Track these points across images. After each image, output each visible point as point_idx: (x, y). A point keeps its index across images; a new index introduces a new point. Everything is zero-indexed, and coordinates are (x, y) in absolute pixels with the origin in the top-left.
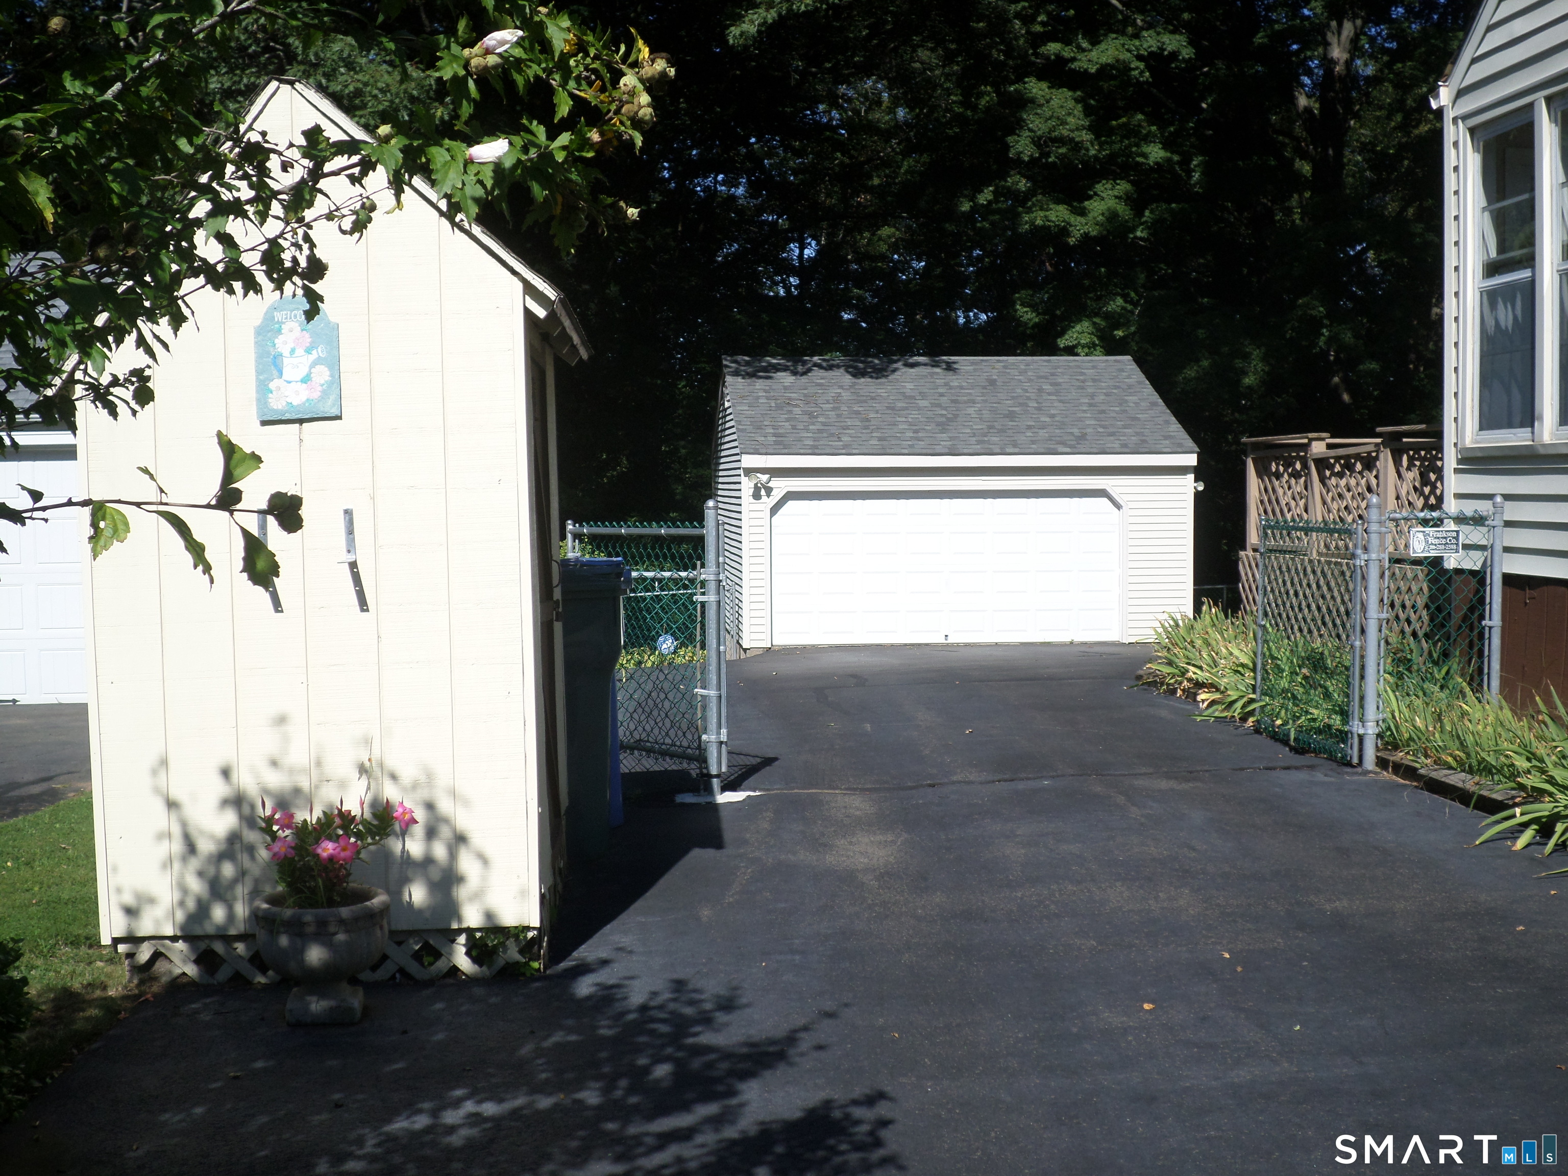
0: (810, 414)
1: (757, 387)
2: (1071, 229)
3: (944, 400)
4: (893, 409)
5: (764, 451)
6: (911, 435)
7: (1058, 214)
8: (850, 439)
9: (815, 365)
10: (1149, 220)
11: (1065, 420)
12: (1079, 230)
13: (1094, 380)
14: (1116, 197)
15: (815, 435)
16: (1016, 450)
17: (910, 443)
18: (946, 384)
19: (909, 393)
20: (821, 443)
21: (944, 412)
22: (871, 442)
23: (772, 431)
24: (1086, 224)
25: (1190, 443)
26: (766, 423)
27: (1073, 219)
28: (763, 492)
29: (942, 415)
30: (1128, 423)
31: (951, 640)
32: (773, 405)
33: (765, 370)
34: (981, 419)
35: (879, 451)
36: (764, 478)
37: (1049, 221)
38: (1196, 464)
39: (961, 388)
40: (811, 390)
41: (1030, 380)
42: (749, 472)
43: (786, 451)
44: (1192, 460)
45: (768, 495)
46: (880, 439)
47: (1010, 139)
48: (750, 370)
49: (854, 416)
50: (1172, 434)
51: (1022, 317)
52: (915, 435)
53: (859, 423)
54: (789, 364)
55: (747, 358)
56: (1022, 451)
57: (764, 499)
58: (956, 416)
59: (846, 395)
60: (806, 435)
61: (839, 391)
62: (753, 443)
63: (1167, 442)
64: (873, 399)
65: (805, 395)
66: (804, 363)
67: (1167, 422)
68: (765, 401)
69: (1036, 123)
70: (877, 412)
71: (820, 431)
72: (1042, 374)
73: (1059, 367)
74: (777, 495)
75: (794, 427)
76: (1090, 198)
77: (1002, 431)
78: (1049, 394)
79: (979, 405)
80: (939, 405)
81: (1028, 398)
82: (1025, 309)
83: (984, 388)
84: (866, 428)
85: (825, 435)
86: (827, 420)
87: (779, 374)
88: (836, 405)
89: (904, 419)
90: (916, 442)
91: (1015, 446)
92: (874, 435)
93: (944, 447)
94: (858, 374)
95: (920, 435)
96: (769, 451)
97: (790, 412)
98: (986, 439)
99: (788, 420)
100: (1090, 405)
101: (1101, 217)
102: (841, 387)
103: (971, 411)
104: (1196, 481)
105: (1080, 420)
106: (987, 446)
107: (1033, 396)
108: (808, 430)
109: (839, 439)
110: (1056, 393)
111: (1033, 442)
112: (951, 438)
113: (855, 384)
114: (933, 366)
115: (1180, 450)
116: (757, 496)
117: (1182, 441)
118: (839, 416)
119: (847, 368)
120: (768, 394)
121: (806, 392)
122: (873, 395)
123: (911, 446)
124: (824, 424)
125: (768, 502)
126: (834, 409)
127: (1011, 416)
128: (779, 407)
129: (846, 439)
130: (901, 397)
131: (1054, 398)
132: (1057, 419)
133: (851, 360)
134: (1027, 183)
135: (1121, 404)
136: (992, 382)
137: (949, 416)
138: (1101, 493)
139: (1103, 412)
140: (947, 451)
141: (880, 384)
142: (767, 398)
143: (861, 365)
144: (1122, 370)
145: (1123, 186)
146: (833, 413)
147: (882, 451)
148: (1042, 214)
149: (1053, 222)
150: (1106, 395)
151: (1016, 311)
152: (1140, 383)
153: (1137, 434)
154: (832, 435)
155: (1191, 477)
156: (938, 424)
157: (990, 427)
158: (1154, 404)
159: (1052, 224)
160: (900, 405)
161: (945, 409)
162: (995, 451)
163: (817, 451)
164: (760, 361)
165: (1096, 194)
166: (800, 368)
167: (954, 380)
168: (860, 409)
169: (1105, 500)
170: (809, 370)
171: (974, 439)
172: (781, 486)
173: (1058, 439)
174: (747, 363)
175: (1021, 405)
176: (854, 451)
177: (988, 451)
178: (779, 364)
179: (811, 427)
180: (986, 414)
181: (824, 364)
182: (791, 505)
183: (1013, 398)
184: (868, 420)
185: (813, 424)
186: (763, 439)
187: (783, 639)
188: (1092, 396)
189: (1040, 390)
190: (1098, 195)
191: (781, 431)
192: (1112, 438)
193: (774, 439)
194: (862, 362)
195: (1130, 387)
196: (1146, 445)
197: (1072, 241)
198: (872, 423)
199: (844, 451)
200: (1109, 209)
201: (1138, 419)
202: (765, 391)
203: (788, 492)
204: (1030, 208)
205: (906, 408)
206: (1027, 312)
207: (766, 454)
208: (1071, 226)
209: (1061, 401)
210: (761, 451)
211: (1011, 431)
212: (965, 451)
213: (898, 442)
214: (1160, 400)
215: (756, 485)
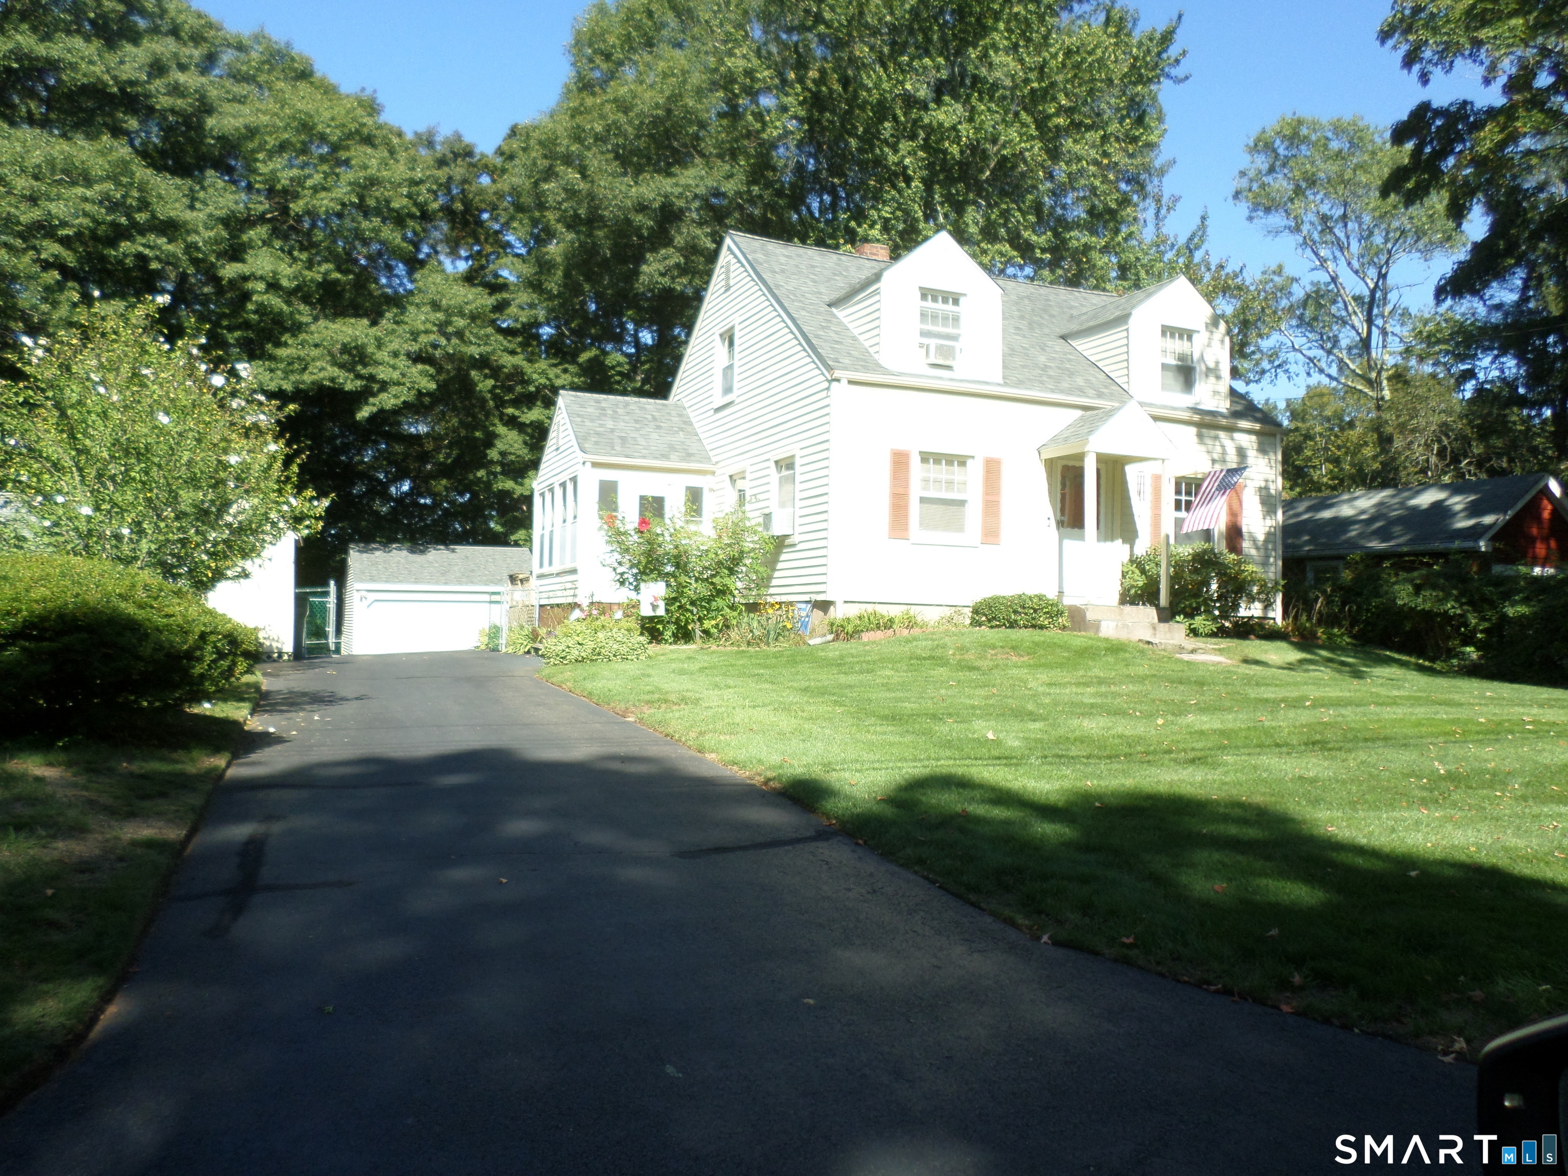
0: (386, 568)
1: (364, 556)
3: (446, 563)
4: (421, 567)
5: (365, 582)
15: (387, 577)
20: (389, 580)
21: (445, 569)
22: (411, 580)
23: (369, 574)
26: (368, 571)
27: (516, 487)
28: (364, 599)
33: (372, 549)
34: (459, 572)
36: (365, 593)
40: (388, 558)
41: (483, 557)
42: (358, 590)
43: (375, 582)
45: (366, 600)
47: (488, 451)
48: (362, 549)
49: (403, 569)
53: (406, 572)
54: (382, 548)
55: (361, 544)
58: (449, 570)
59: (403, 561)
62: (360, 579)
68: (368, 562)
69: (500, 445)
70: (415, 568)
71: (389, 575)
72: (489, 555)
73: (497, 552)
74: (370, 601)
75: (378, 573)
80: (444, 566)
81: (481, 564)
83: (463, 559)
84: (410, 575)
85: (391, 577)
86: (393, 571)
87: (378, 551)
89: (427, 571)
92: (413, 577)
94: (412, 551)
96: (362, 581)
97: (377, 567)
99: (376, 570)
102: (401, 557)
103: (457, 568)
108: (384, 575)
109: (397, 578)
113: (408, 556)
114: (446, 550)
116: (361, 601)
118: (398, 569)
119: (409, 549)
120: (370, 559)
121: (386, 559)
122: (414, 561)
124: (391, 572)
125: (365, 603)
126: (397, 566)
127: (473, 571)
129: (401, 578)
130: (425, 562)
131: (492, 564)
132: (492, 573)
136: (467, 557)
137: (447, 570)
142: (370, 561)
143: (415, 548)
146: (396, 568)
154: (395, 577)
160: (424, 565)
161: (446, 567)
163: (387, 583)
164: (367, 546)
167: (452, 556)
168: (408, 566)
172: (372, 596)
174: (361, 547)
179: (386, 573)
182: (375, 604)
184: (411, 571)
186: (366, 577)
187: (355, 652)
191: (372, 575)
193: (369, 578)
203: (375, 599)
205: (427, 567)
207: (367, 583)
213: (423, 580)
215: (362, 595)
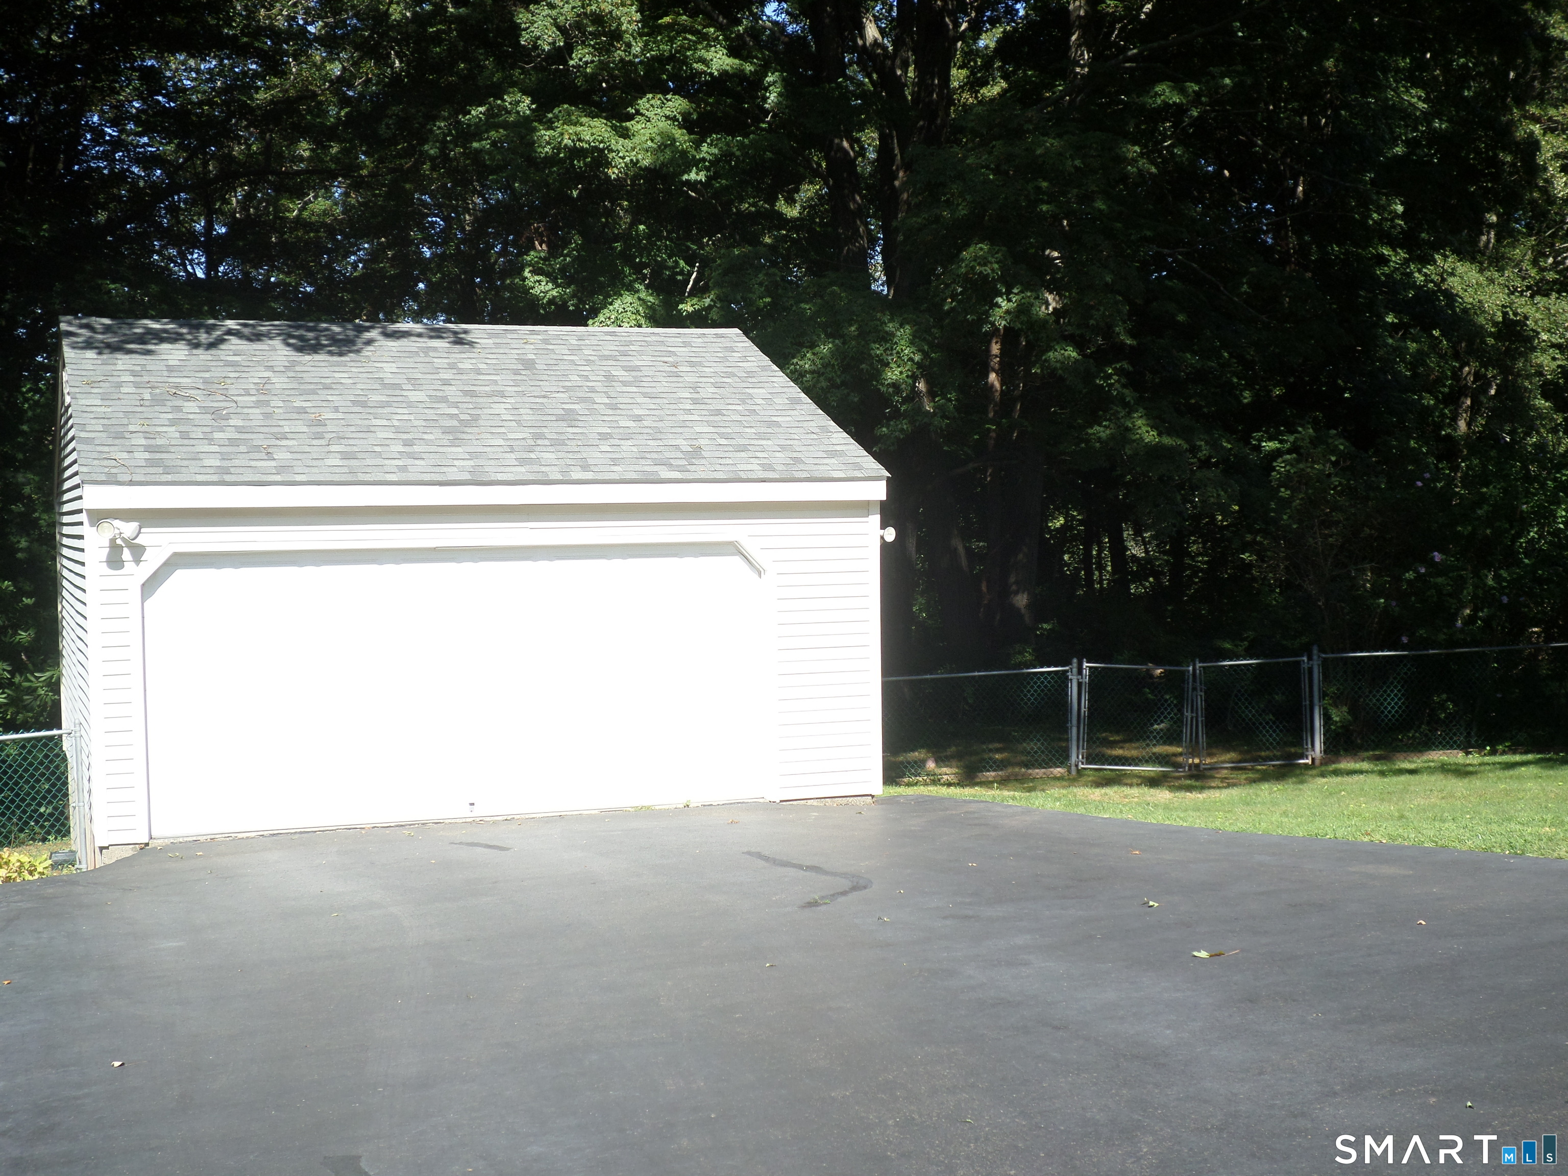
0: (215, 413)
1: (120, 367)
2: (610, 156)
3: (450, 391)
4: (364, 404)
5: (127, 478)
6: (402, 449)
7: (594, 131)
8: (289, 456)
9: (230, 332)
10: (708, 157)
11: (660, 424)
12: (623, 158)
13: (692, 364)
14: (667, 118)
15: (224, 449)
16: (589, 476)
17: (400, 463)
18: (452, 366)
19: (389, 379)
20: (237, 462)
21: (455, 411)
22: (329, 462)
23: (143, 442)
24: (633, 149)
25: (871, 465)
26: (131, 428)
27: (614, 141)
28: (126, 555)
29: (452, 416)
30: (763, 430)
31: (480, 811)
32: (147, 396)
33: (141, 339)
34: (518, 422)
35: (343, 478)
36: (128, 528)
37: (580, 140)
38: (884, 498)
39: (478, 372)
40: (217, 373)
41: (589, 362)
42: (99, 517)
43: (169, 478)
44: (878, 491)
45: (137, 560)
46: (346, 456)
47: (519, 18)
48: (112, 339)
49: (295, 416)
50: (838, 448)
51: (533, 288)
52: (407, 449)
53: (305, 429)
54: (184, 331)
55: (107, 321)
56: (600, 477)
57: (129, 566)
58: (476, 418)
59: (279, 382)
60: (207, 448)
61: (266, 374)
62: (106, 463)
63: (833, 461)
64: (327, 387)
65: (206, 381)
66: (210, 329)
67: (823, 428)
68: (132, 390)
70: (336, 409)
71: (232, 442)
72: (607, 353)
73: (631, 343)
74: (153, 560)
75: (185, 435)
76: (630, 117)
77: (558, 443)
78: (625, 383)
79: (512, 400)
80: (444, 399)
81: (593, 390)
82: (537, 278)
83: (516, 372)
84: (319, 436)
85: (243, 449)
86: (248, 423)
87: (165, 346)
88: (262, 398)
89: (385, 423)
90: (410, 462)
91: (585, 468)
92: (333, 448)
93: (462, 470)
94: (305, 347)
95: (416, 448)
96: (136, 478)
97: (179, 409)
98: (533, 456)
99: (173, 423)
100: (695, 401)
101: (649, 143)
102: (270, 368)
103: (499, 409)
104: (883, 526)
105: (684, 425)
106: (536, 468)
107: (599, 386)
108: (211, 441)
109: (270, 456)
110: (637, 382)
111: (615, 462)
112: (473, 455)
113: (293, 364)
114: (431, 337)
115: (858, 474)
116: (114, 561)
117: (858, 460)
118: (267, 416)
119: (286, 338)
120: (138, 379)
121: (207, 375)
122: (328, 381)
123: (403, 469)
124: (239, 430)
125: (137, 573)
126: (258, 404)
127: (569, 417)
128: (157, 401)
129: (281, 455)
130: (377, 386)
131: (634, 389)
132: (646, 423)
133: (290, 326)
134: (532, 103)
135: (743, 402)
136: (529, 365)
137: (462, 417)
138: (732, 548)
139: (718, 412)
140: (467, 476)
141: (338, 364)
142: (137, 385)
143: (310, 335)
144: (731, 350)
145: (677, 104)
146: (257, 411)
147: (349, 478)
148: (571, 129)
149: (588, 142)
150: (716, 385)
151: (524, 279)
152: (764, 369)
153: (783, 448)
154: (257, 448)
155: (876, 519)
156: (447, 431)
157: (538, 436)
158: (794, 401)
159: (586, 146)
160: (375, 398)
161: (456, 405)
162: (552, 477)
163: (227, 478)
164: (131, 326)
165: (638, 112)
166: (203, 337)
167: (465, 359)
168: (308, 404)
169: (737, 559)
170: (220, 341)
171: (513, 456)
172: (161, 543)
173: (655, 456)
174: (107, 329)
175: (583, 400)
176: (299, 478)
177: (540, 477)
178: (165, 331)
179: (217, 435)
180: (526, 414)
181: (246, 331)
182: (181, 576)
183: (567, 389)
184: (321, 423)
185: (221, 429)
186: (125, 455)
188: (695, 388)
189: (609, 378)
190: (642, 115)
191: (159, 442)
192: (743, 454)
193: (147, 455)
194: (309, 329)
195: (750, 374)
196: (801, 467)
197: (613, 173)
198: (329, 428)
199: (278, 478)
200: (661, 134)
201: (777, 424)
202: (134, 374)
203: (175, 555)
204: (551, 122)
205: (388, 404)
206: (539, 281)
207: (131, 483)
208: (611, 151)
209: (645, 395)
210: (121, 478)
211: (574, 443)
212: (500, 477)
213: (379, 461)
214: (803, 395)
215: (113, 541)
